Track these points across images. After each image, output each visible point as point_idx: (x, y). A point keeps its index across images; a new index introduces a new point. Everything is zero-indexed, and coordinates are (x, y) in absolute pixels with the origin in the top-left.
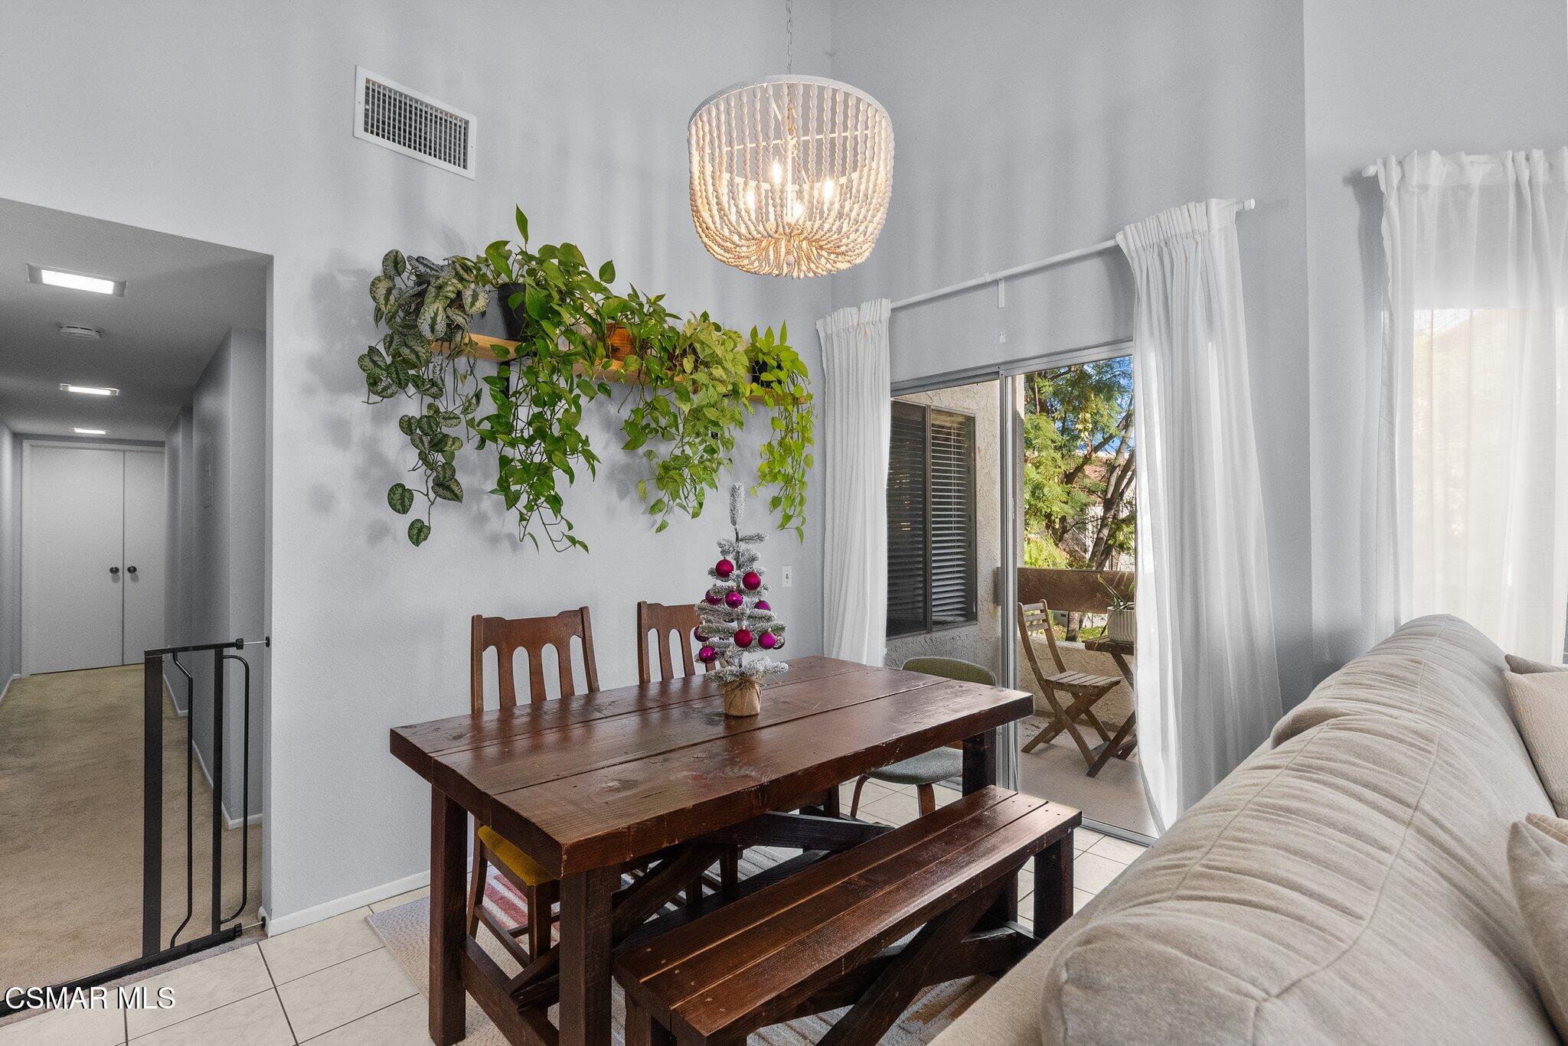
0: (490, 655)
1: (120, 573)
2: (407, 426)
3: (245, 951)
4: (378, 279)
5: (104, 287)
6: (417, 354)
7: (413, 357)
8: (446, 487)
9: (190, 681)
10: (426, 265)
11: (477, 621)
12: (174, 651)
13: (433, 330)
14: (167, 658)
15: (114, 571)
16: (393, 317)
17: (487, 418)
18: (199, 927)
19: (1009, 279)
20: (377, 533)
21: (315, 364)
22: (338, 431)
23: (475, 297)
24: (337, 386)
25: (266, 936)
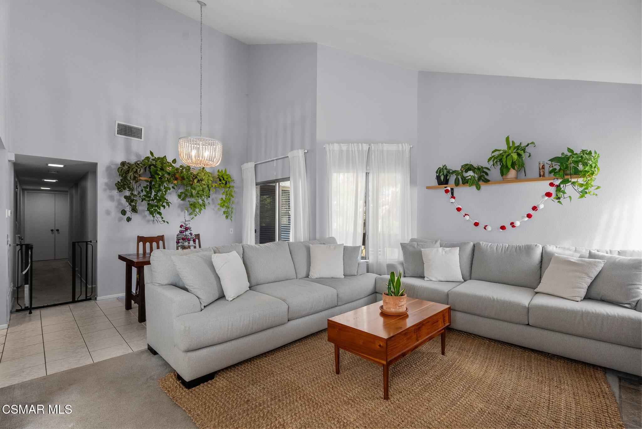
0: (141, 244)
1: (54, 231)
2: (126, 197)
3: (92, 302)
4: (119, 168)
5: (62, 166)
6: (127, 183)
7: (126, 184)
8: (134, 210)
9: (81, 248)
10: (130, 165)
11: (138, 237)
12: (78, 242)
13: (130, 178)
14: (76, 244)
15: (52, 230)
16: (123, 175)
17: (144, 195)
18: (83, 297)
19: (276, 160)
20: (120, 220)
21: (106, 184)
22: (112, 198)
23: (140, 170)
24: (111, 189)
25: (96, 300)
